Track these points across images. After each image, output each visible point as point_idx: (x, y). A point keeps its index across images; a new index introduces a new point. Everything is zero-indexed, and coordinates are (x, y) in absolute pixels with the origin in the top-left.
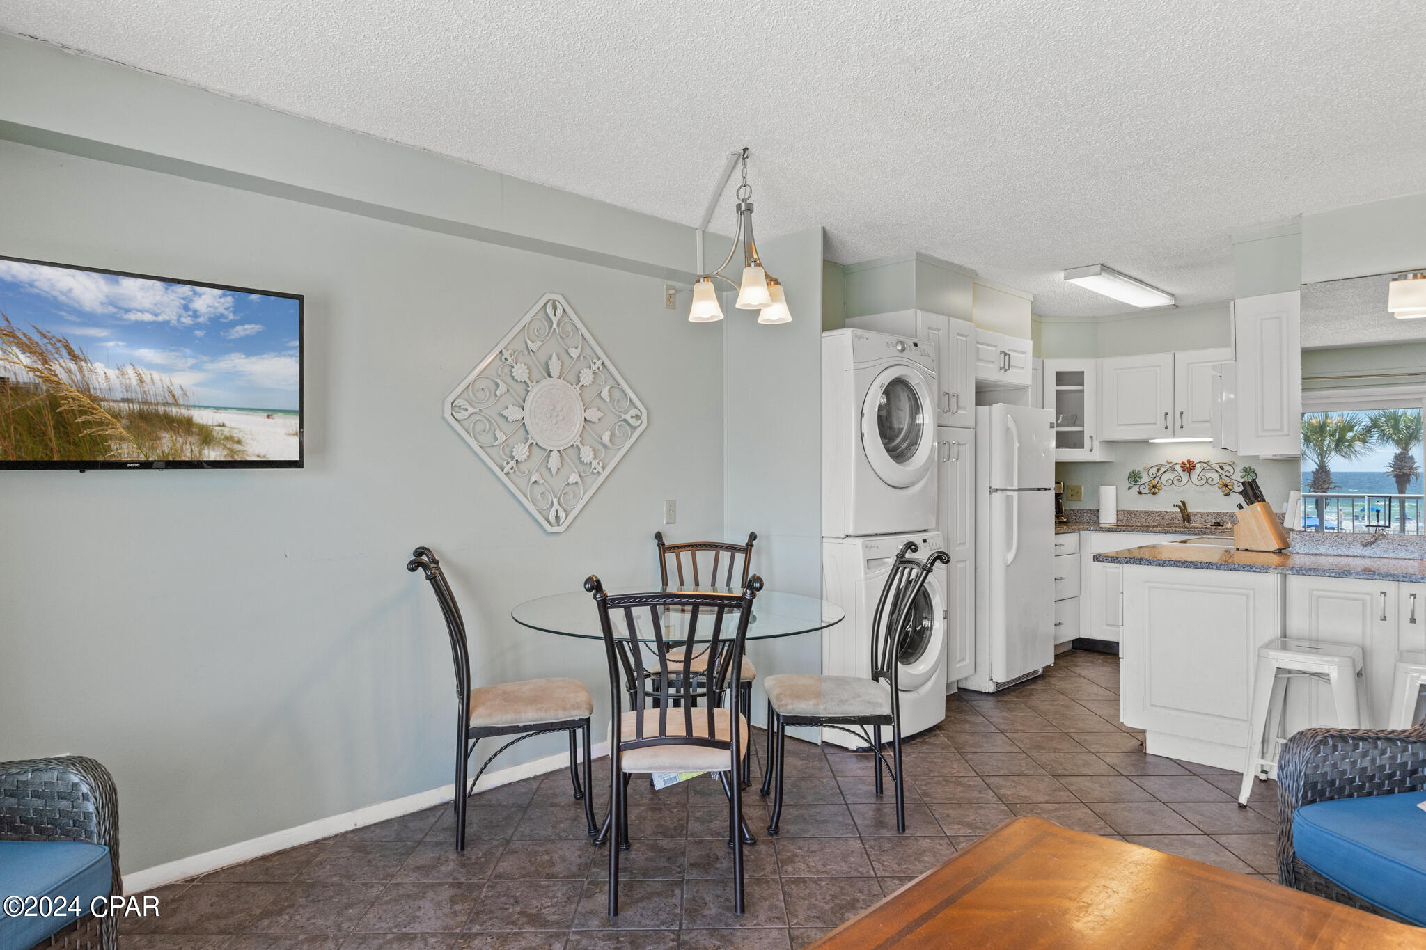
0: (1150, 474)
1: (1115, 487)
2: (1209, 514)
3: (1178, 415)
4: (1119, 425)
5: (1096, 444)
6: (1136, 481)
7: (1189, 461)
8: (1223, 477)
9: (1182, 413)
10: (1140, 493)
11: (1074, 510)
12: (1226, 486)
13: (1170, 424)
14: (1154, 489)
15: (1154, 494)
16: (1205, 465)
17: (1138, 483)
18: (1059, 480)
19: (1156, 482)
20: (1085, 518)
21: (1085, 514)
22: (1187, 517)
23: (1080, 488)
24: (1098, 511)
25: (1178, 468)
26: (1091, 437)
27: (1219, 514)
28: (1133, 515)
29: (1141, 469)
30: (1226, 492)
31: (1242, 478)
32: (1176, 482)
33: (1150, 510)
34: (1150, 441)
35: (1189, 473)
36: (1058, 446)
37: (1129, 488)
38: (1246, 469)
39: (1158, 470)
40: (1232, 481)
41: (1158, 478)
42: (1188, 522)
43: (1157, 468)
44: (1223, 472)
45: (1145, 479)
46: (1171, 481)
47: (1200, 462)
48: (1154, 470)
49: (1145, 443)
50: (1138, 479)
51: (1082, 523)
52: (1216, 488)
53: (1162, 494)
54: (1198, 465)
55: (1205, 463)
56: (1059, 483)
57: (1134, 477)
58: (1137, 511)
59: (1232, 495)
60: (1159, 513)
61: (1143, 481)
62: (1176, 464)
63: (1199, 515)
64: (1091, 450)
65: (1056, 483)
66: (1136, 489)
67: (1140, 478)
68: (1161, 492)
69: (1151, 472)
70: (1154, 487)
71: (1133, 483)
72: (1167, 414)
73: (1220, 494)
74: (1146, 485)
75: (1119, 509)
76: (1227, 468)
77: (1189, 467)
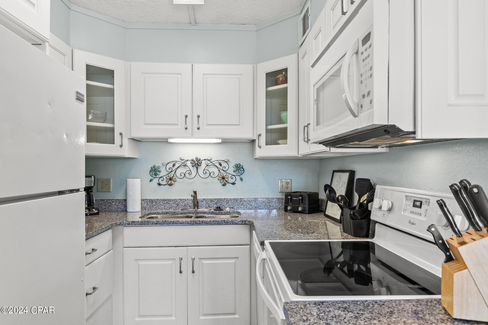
0: (167, 169)
1: (140, 179)
2: (212, 200)
3: (196, 118)
4: (146, 124)
5: (126, 142)
6: (156, 175)
7: (197, 159)
8: (222, 171)
9: (199, 117)
10: (159, 184)
11: (103, 200)
12: (223, 178)
13: (189, 125)
14: (171, 181)
15: (171, 185)
16: (209, 162)
17: (158, 176)
18: (89, 174)
19: (172, 175)
20: (114, 206)
21: (113, 204)
22: (196, 203)
23: (109, 180)
24: (126, 200)
25: (189, 164)
26: (121, 134)
27: (219, 200)
28: (154, 203)
29: (160, 165)
30: (223, 183)
31: (234, 172)
32: (187, 175)
33: (168, 198)
34: (170, 140)
35: (197, 168)
36: (89, 140)
37: (151, 181)
38: (237, 165)
39: (174, 165)
40: (228, 174)
41: (173, 172)
42: (198, 208)
43: (172, 164)
44: (221, 168)
45: (163, 173)
46: (183, 175)
47: (205, 160)
48: (171, 165)
49: (165, 141)
50: (158, 173)
51: (111, 211)
52: (216, 180)
53: (176, 185)
54: (203, 162)
55: (208, 160)
56: (90, 177)
57: (155, 171)
58: (157, 200)
59: (228, 185)
60: (175, 201)
61: (161, 174)
62: (187, 160)
63: (204, 202)
64: (121, 146)
65: (86, 177)
66: (156, 181)
67: (160, 172)
68: (176, 183)
69: (168, 167)
70: (171, 179)
71: (154, 176)
72: (186, 116)
73: (218, 184)
74: (164, 177)
75: (144, 198)
76: (224, 164)
77: (197, 163)
